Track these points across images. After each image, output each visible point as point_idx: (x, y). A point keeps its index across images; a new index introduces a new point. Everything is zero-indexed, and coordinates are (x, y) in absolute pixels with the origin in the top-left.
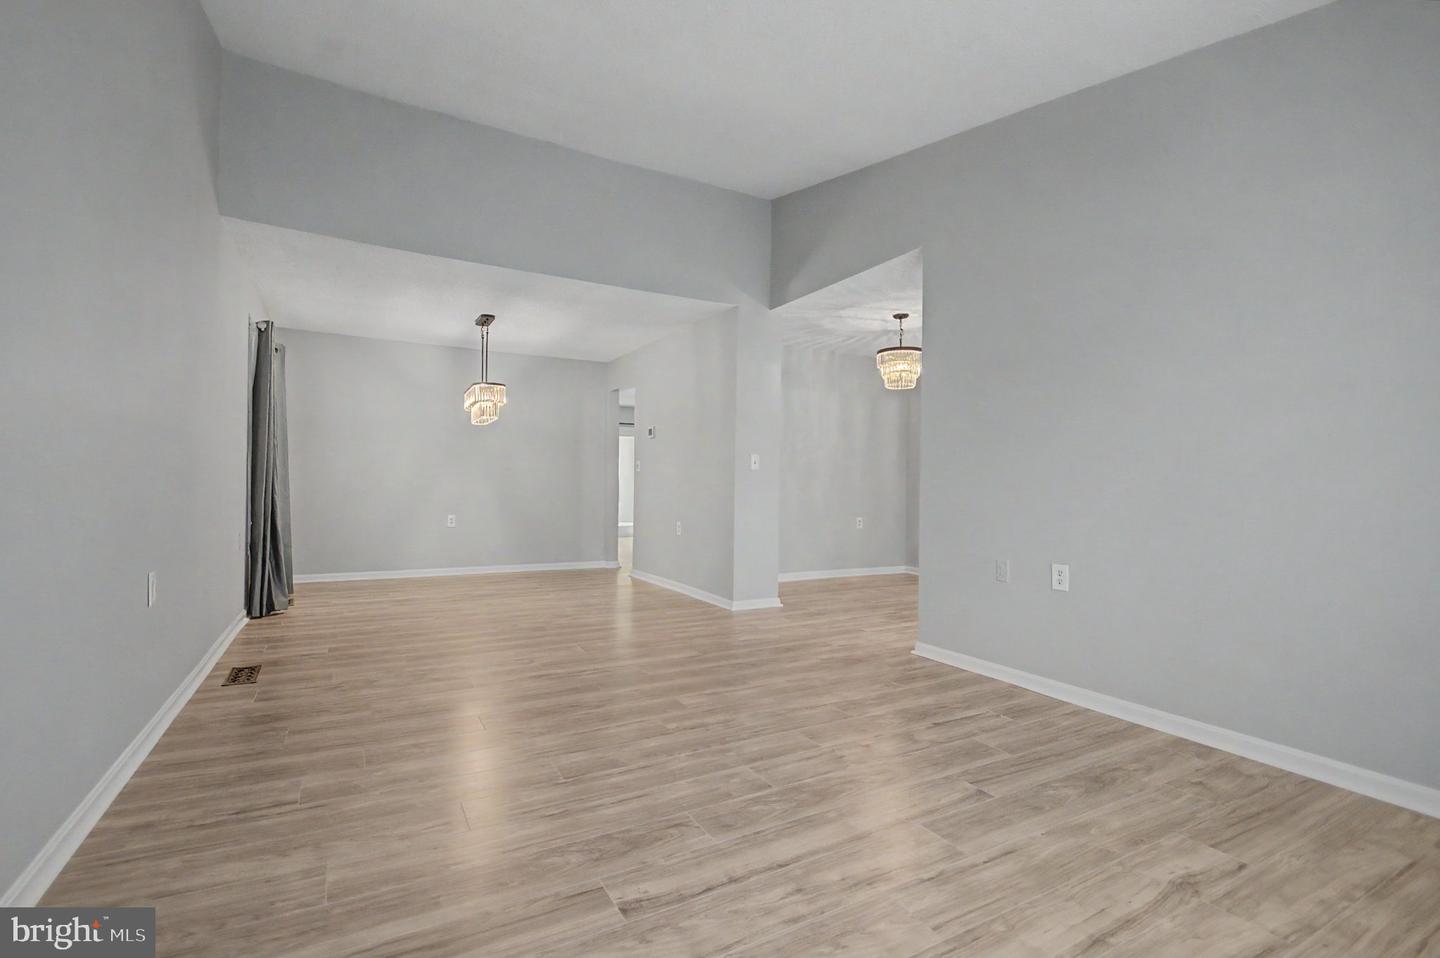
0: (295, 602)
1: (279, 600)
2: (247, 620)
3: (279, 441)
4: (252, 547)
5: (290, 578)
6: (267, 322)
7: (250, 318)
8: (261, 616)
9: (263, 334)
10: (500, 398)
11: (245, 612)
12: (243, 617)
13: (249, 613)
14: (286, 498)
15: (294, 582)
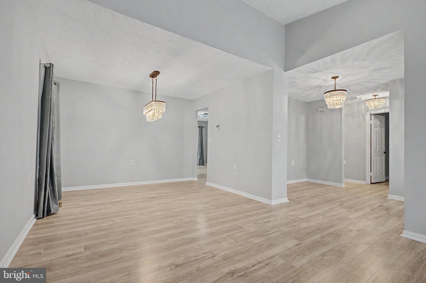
0: (63, 205)
1: (53, 207)
2: (35, 220)
3: (55, 125)
4: (39, 181)
5: (60, 190)
6: (50, 64)
7: (40, 61)
8: (43, 217)
9: (48, 70)
10: (162, 108)
11: (34, 216)
12: (33, 219)
13: (37, 215)
14: (58, 153)
15: (62, 191)
